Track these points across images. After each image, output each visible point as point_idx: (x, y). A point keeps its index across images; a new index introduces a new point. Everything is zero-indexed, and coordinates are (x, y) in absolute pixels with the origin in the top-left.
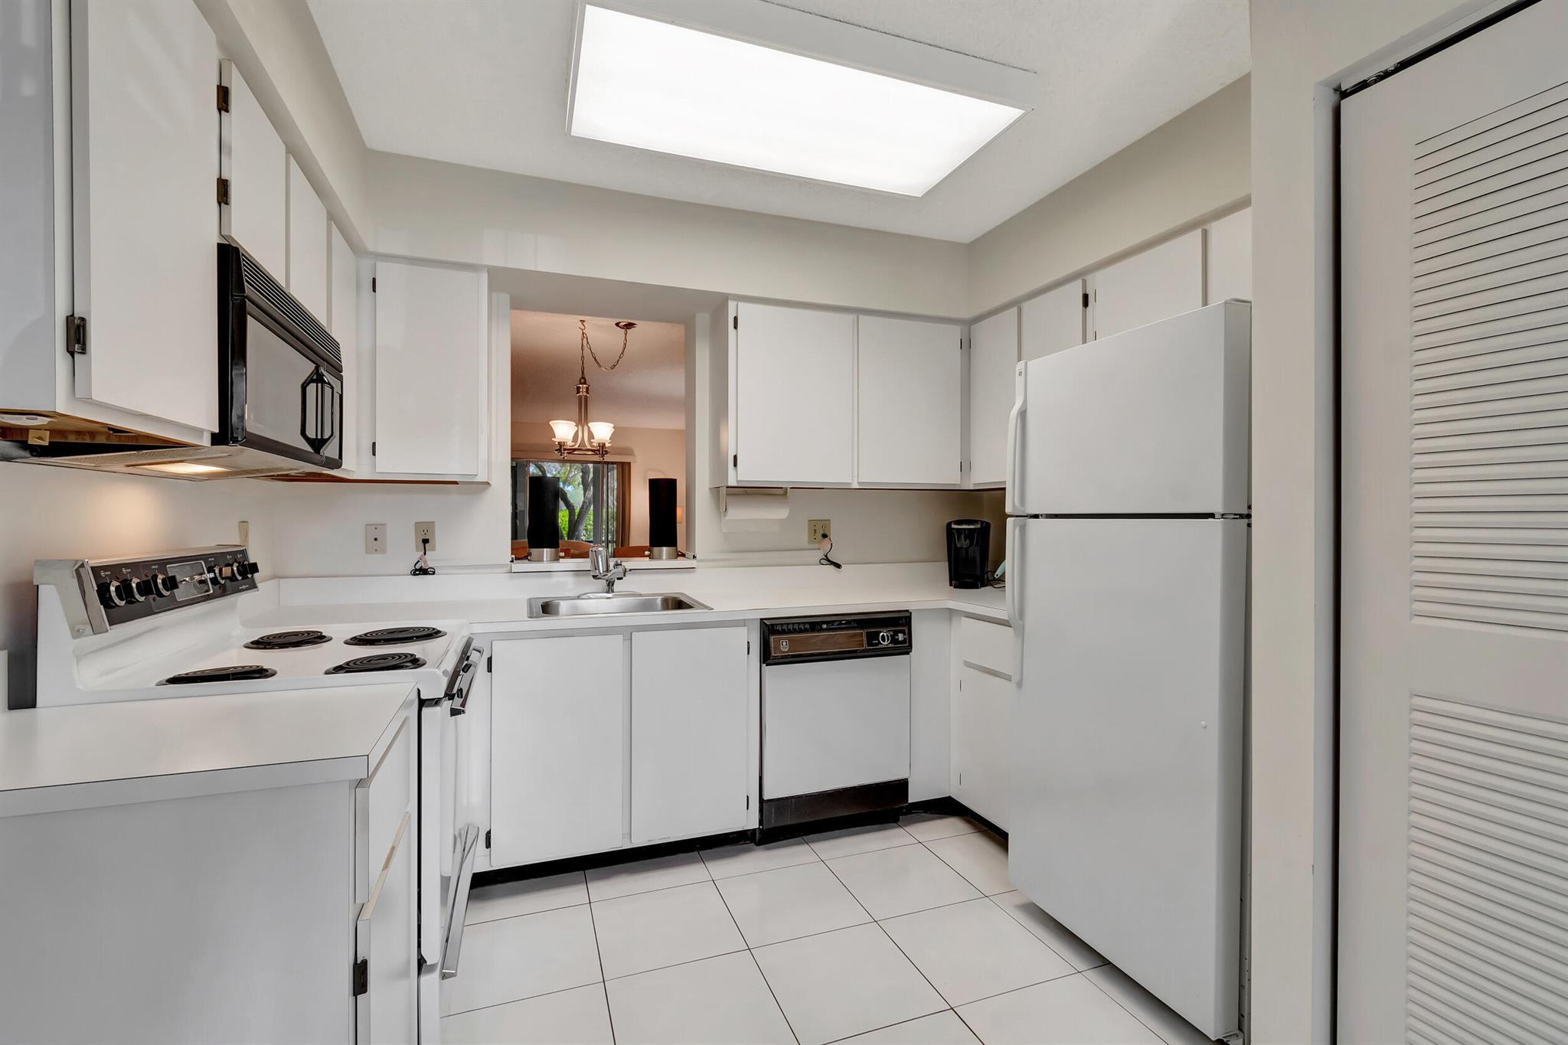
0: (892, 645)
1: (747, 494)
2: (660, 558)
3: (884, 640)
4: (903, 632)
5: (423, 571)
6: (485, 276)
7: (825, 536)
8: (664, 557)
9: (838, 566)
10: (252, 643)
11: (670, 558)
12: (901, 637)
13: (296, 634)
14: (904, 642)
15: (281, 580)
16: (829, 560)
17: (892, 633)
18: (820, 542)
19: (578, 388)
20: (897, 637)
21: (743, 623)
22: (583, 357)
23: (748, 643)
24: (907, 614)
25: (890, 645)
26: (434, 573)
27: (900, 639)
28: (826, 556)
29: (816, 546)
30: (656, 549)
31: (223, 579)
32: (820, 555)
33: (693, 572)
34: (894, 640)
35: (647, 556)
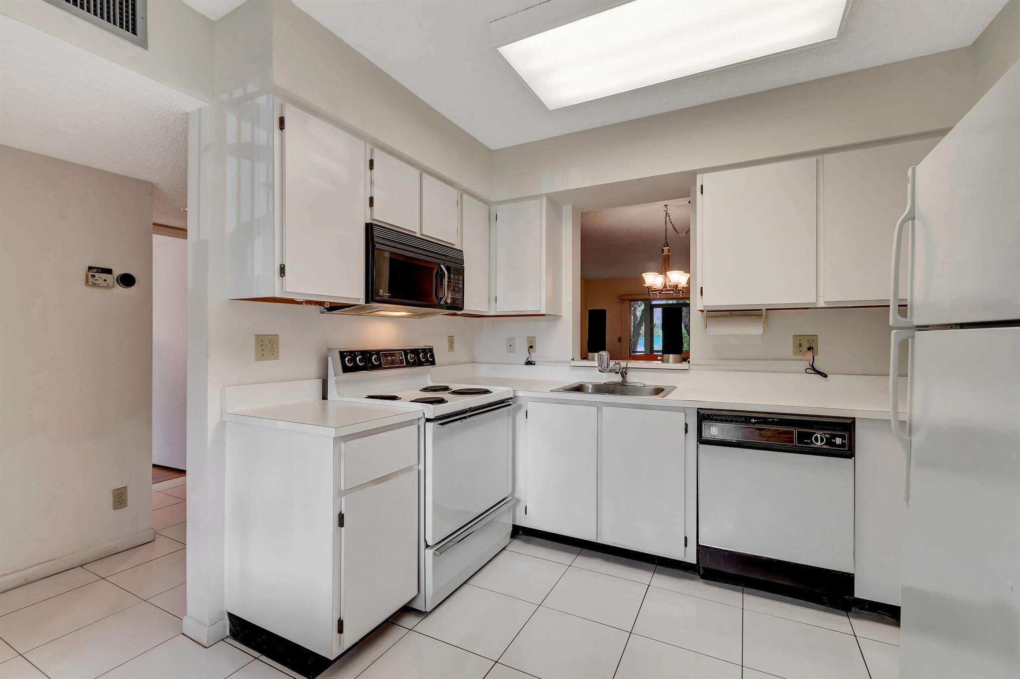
0: (828, 447)
1: (732, 315)
2: (668, 362)
3: (817, 441)
4: (843, 437)
5: (529, 363)
6: (544, 200)
7: (810, 349)
8: (671, 361)
9: (825, 376)
10: (423, 389)
11: (675, 362)
12: (838, 441)
13: (439, 386)
14: (843, 445)
15: (476, 364)
16: (814, 369)
17: (828, 436)
18: (804, 354)
19: (663, 250)
20: (833, 440)
21: (684, 410)
22: (666, 229)
23: (686, 425)
24: (849, 421)
25: (825, 447)
26: (534, 364)
27: (837, 443)
28: (813, 366)
29: (802, 357)
30: (665, 356)
31: (411, 359)
32: (807, 365)
33: (686, 373)
34: (829, 442)
35: (659, 360)
